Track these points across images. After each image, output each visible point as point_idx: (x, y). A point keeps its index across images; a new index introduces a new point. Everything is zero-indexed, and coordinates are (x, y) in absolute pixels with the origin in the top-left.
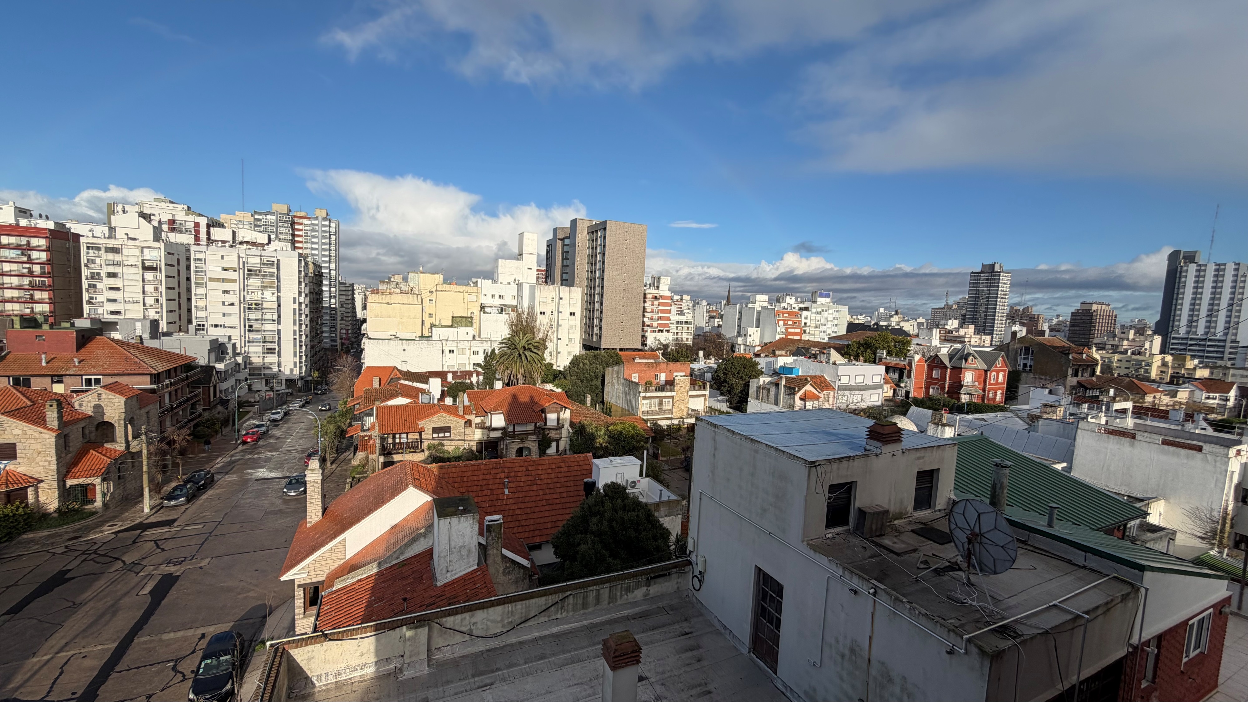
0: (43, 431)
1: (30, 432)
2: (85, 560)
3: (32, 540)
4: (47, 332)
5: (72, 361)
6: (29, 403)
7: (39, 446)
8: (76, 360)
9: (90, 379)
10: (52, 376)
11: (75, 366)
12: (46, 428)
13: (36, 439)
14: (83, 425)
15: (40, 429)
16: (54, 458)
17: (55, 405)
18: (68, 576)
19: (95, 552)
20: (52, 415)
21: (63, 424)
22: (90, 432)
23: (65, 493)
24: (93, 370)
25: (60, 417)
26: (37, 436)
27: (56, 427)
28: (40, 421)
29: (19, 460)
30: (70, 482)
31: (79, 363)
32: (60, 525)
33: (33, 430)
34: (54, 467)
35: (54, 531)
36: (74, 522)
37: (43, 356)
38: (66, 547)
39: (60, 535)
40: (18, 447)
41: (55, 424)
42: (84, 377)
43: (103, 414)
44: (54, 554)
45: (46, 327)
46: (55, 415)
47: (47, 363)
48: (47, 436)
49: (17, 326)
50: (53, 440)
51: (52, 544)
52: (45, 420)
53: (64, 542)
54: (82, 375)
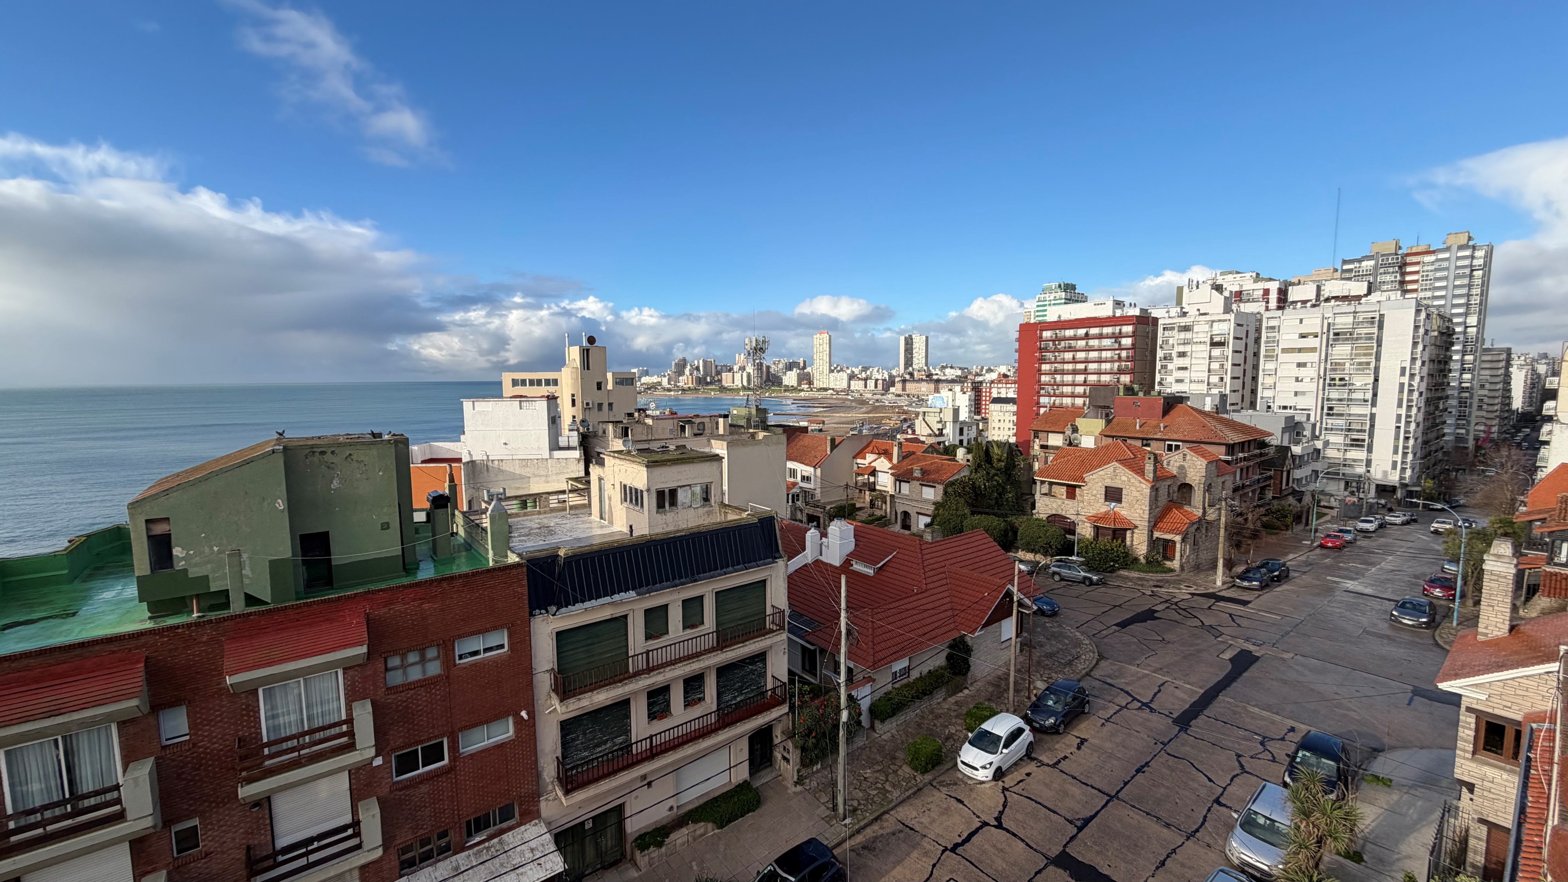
0: (1142, 481)
1: (1133, 480)
2: (1168, 608)
3: (1127, 578)
4: (1140, 399)
5: (1158, 426)
6: (1132, 456)
7: (1137, 494)
8: (1162, 425)
9: (1171, 445)
10: (1143, 439)
11: (1160, 431)
12: (1144, 478)
13: (1136, 487)
14: (1169, 483)
15: (1140, 479)
16: (1148, 508)
17: (1152, 458)
18: (1156, 615)
19: (1176, 604)
20: (1149, 467)
21: (1157, 479)
22: (1174, 492)
23: (1153, 543)
24: (1175, 437)
25: (1155, 471)
26: (1138, 485)
27: (1151, 480)
28: (1140, 472)
29: (1123, 504)
30: (1157, 534)
31: (1164, 428)
32: (1147, 572)
33: (1135, 479)
34: (1146, 516)
35: (1143, 575)
36: (1157, 572)
37: (1138, 420)
38: (1152, 592)
39: (1147, 580)
40: (1124, 492)
41: (1150, 476)
42: (1167, 443)
43: (1185, 476)
44: (1144, 594)
45: (1141, 394)
46: (1152, 468)
47: (1140, 427)
48: (1144, 486)
49: (1121, 394)
50: (1148, 491)
51: (1142, 585)
52: (1143, 472)
53: (1150, 587)
54: (1165, 440)
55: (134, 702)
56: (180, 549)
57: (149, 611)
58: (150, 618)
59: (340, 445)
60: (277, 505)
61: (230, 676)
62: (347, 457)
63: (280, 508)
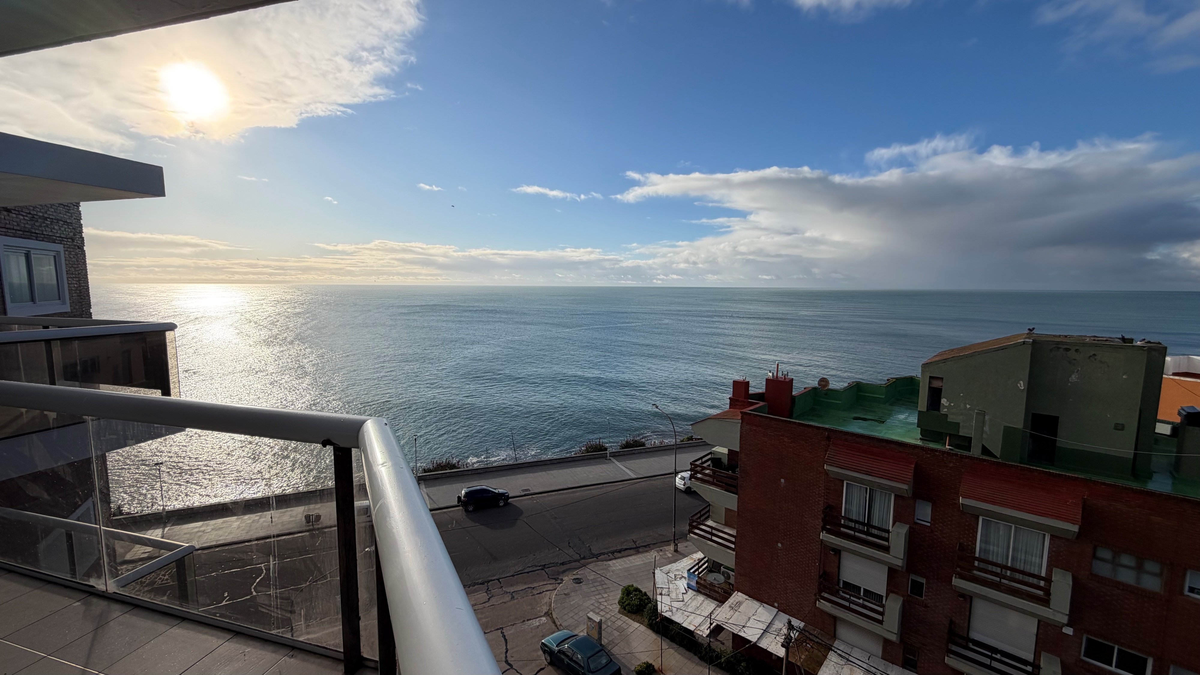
55: (905, 487)
56: (946, 400)
57: (921, 434)
58: (921, 439)
59: (1085, 345)
60: (1019, 385)
61: (963, 497)
62: (1090, 356)
63: (1021, 388)
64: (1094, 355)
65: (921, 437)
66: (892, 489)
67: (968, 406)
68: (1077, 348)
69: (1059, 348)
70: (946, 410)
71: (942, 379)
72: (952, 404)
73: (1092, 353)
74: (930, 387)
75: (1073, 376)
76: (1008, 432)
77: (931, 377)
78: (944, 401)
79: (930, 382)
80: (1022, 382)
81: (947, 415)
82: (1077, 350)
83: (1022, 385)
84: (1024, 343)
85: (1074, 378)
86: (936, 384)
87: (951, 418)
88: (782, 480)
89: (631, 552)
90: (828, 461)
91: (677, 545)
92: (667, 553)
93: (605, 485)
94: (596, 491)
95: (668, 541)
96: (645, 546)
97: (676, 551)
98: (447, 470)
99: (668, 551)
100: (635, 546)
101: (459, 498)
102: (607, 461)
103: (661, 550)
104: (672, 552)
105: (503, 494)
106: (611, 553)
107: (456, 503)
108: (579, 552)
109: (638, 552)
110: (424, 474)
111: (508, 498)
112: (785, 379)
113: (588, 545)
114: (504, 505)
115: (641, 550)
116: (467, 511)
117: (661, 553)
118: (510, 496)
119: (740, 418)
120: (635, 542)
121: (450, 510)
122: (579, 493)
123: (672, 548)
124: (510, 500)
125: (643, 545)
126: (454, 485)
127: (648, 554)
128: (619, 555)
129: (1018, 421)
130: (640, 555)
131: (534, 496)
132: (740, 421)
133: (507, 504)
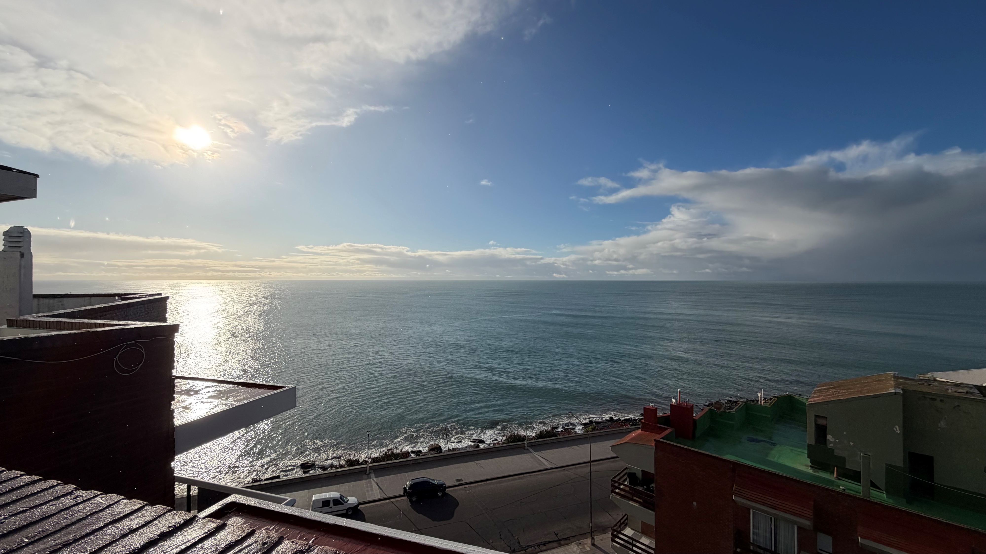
55: (806, 522)
56: (831, 436)
57: (810, 462)
59: (948, 396)
60: (895, 429)
61: (861, 538)
62: (955, 407)
63: (897, 432)
64: (958, 406)
65: (810, 464)
66: (794, 523)
67: (852, 444)
68: (942, 399)
69: (925, 397)
70: (832, 445)
71: (826, 418)
72: (837, 441)
73: (956, 404)
74: (815, 424)
75: (942, 422)
76: (890, 470)
77: (816, 416)
78: (829, 437)
79: (816, 421)
80: (897, 427)
81: (832, 450)
82: (941, 401)
83: (898, 429)
84: (895, 393)
85: (942, 424)
86: (821, 422)
87: (837, 453)
88: (695, 503)
89: (555, 544)
90: (736, 492)
91: (594, 539)
92: (585, 546)
93: (525, 475)
94: (518, 481)
95: (585, 534)
96: (566, 539)
97: (593, 544)
98: (392, 460)
99: (586, 544)
100: (557, 539)
101: (405, 489)
102: (525, 451)
103: (580, 543)
104: (590, 545)
105: (441, 485)
106: (537, 546)
107: (402, 493)
108: (509, 544)
109: (561, 545)
110: (374, 464)
111: (446, 487)
112: (687, 405)
113: (516, 538)
114: (442, 496)
115: (562, 542)
116: (411, 501)
117: (580, 547)
118: (447, 485)
119: (654, 444)
120: (557, 535)
121: (397, 499)
122: (505, 484)
123: (589, 541)
124: (447, 490)
125: (564, 537)
126: (399, 475)
127: (569, 547)
128: (544, 548)
129: (898, 460)
130: (562, 548)
131: (467, 486)
132: (654, 447)
133: (445, 495)
